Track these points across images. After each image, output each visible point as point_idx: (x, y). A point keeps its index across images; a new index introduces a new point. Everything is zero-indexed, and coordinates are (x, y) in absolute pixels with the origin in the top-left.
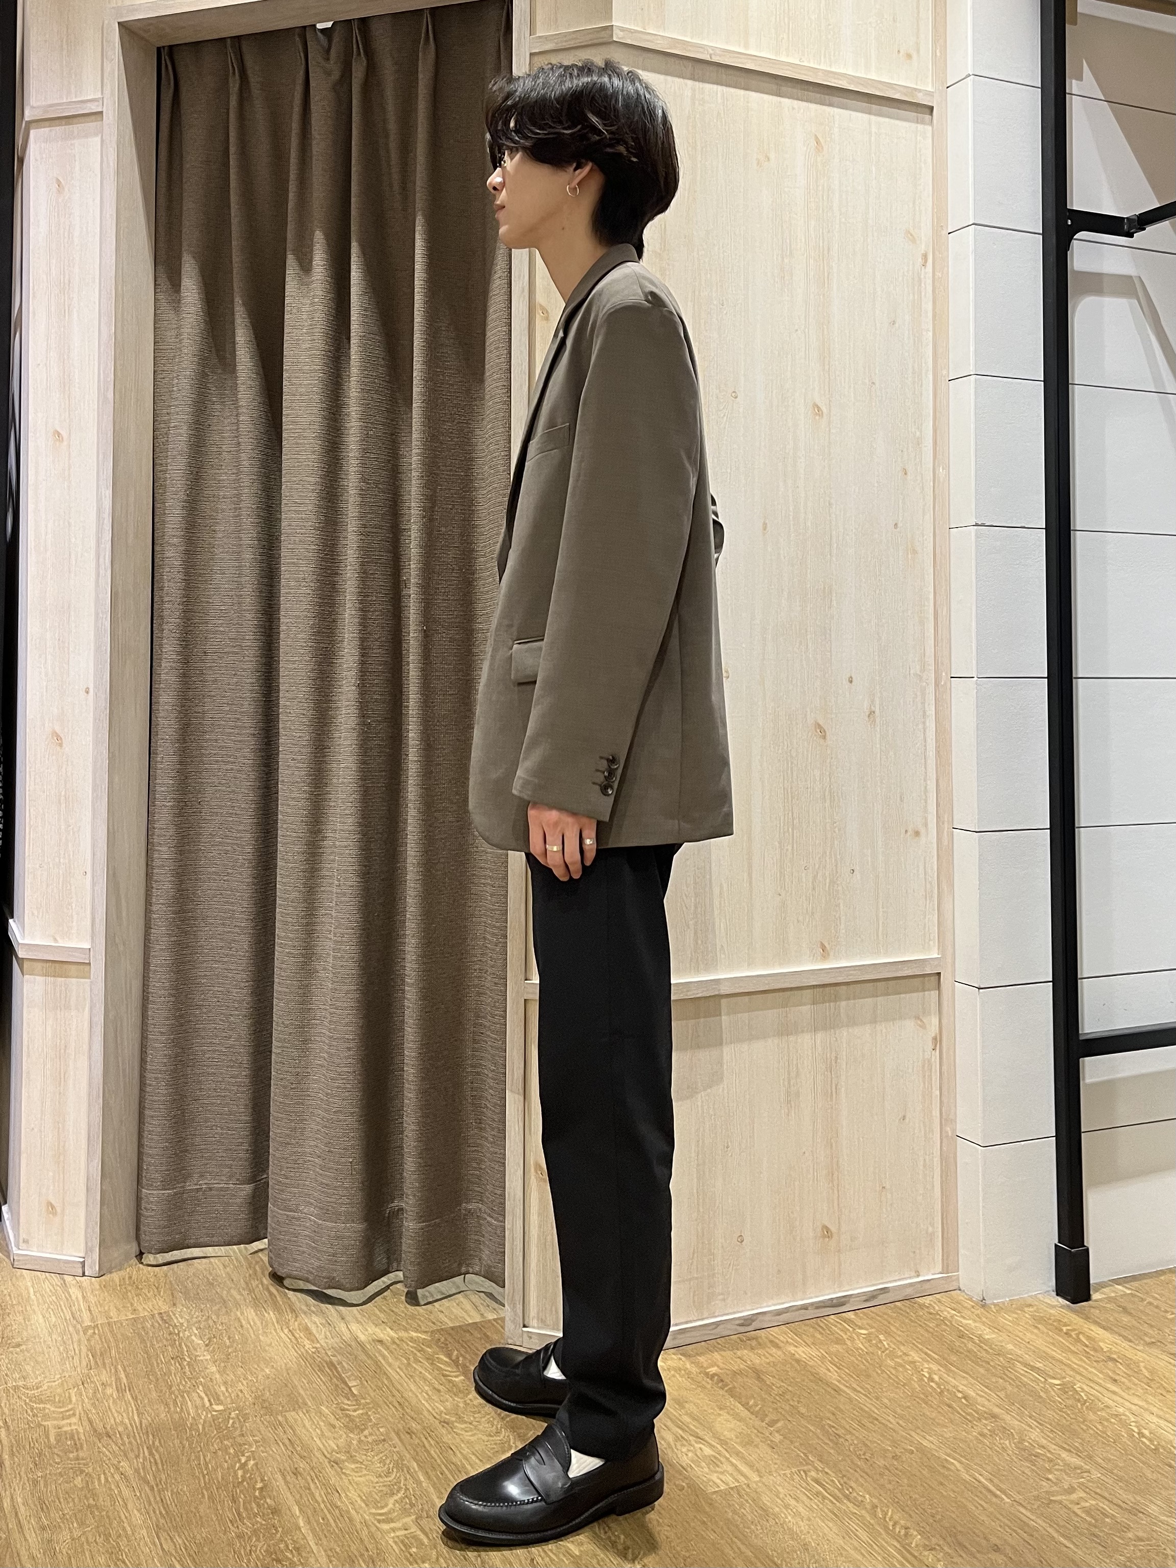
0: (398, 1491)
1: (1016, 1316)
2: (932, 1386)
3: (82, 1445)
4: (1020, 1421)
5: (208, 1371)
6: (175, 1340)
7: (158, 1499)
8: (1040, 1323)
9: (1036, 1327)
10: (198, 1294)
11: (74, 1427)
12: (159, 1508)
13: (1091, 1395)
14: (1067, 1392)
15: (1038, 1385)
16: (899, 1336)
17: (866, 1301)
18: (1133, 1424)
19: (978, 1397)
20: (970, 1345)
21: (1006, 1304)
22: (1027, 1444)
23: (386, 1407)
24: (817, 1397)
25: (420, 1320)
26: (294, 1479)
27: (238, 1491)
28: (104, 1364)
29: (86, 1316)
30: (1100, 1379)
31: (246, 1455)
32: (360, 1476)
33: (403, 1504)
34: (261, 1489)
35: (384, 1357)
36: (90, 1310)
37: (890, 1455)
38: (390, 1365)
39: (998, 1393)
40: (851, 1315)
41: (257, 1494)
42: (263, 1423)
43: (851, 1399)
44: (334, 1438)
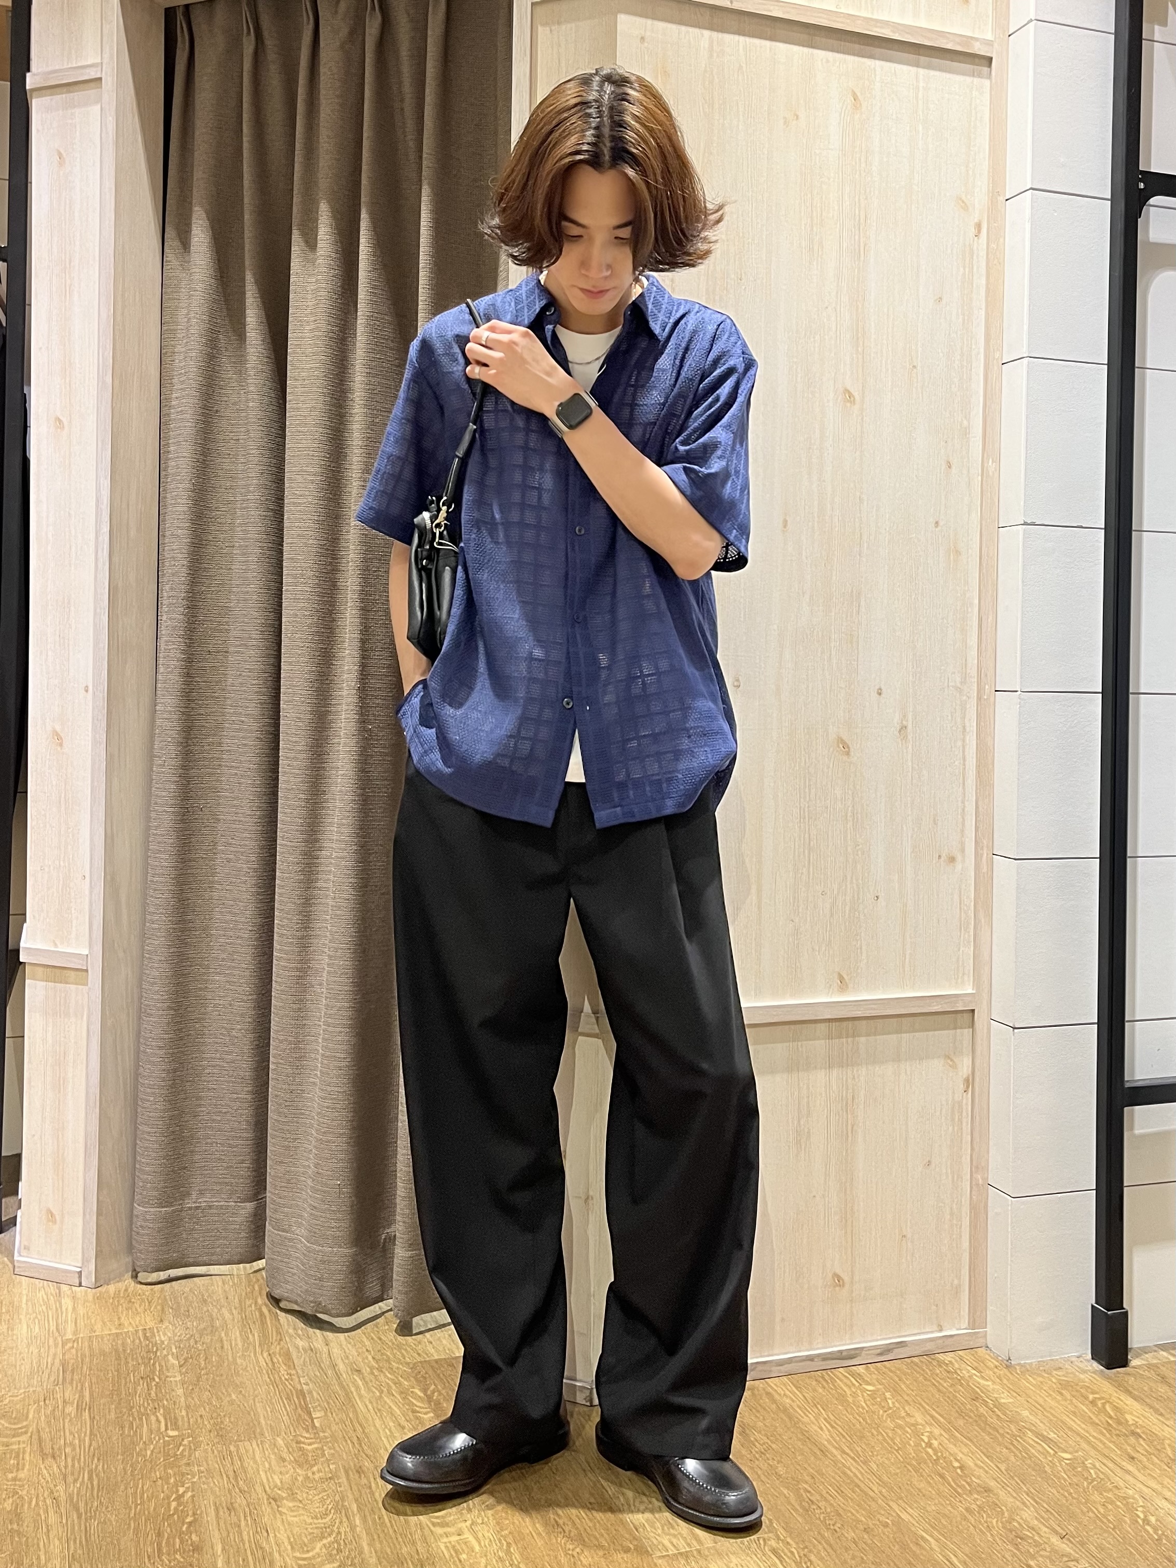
0: (330, 1535)
1: (1041, 1379)
2: (927, 1453)
3: (24, 1465)
4: (1015, 1498)
5: (174, 1393)
6: (150, 1359)
7: (83, 1526)
8: (1065, 1389)
9: (1061, 1394)
10: (188, 1311)
11: (22, 1446)
12: (81, 1537)
13: (1102, 1473)
14: (1075, 1468)
15: (1046, 1458)
16: (908, 1395)
17: (880, 1354)
18: (1139, 1509)
19: (976, 1468)
20: (983, 1410)
21: (1034, 1366)
22: (1015, 1524)
23: (344, 1444)
24: (799, 1458)
25: (406, 1350)
26: (227, 1514)
27: (166, 1524)
28: (72, 1379)
29: (70, 1328)
30: (1117, 1455)
31: (186, 1485)
32: (295, 1516)
33: (330, 1549)
34: (190, 1524)
35: (357, 1388)
36: (76, 1323)
37: (862, 1527)
38: (360, 1396)
39: (999, 1465)
40: (861, 1369)
41: (184, 1529)
42: (213, 1452)
43: (835, 1462)
44: (281, 1473)
